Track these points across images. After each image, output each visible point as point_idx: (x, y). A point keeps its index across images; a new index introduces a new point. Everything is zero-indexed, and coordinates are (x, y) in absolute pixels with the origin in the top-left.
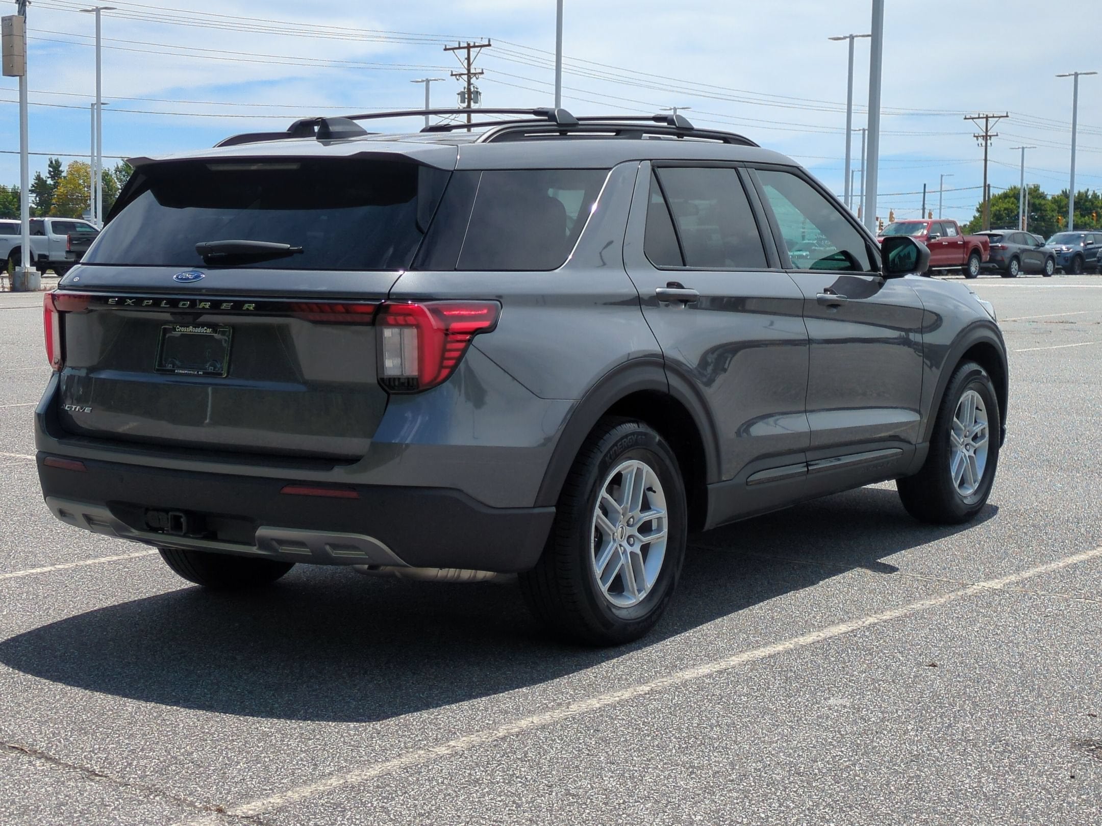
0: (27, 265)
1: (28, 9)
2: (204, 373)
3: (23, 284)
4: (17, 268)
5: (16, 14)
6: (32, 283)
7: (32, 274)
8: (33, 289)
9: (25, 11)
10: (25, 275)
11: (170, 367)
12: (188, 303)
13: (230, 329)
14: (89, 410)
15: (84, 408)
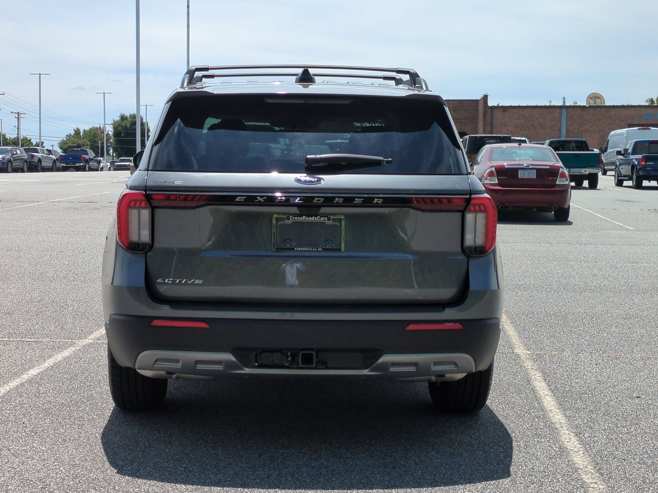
2: (323, 249)
11: (288, 246)
12: (322, 199)
13: (342, 217)
14: (200, 282)
15: (193, 280)
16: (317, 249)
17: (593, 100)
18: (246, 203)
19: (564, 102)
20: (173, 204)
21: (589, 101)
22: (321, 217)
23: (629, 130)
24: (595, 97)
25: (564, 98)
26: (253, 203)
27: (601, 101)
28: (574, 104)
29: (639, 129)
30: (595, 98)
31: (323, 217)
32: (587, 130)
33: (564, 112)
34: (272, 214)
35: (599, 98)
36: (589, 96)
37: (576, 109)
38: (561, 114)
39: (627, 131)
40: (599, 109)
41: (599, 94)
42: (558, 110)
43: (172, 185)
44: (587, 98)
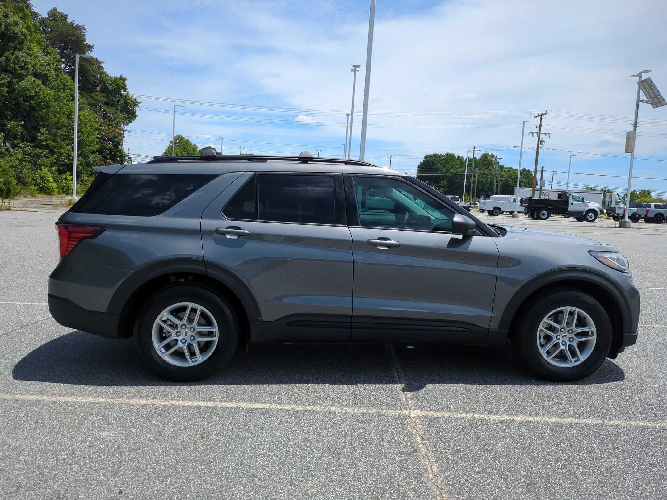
0: (626, 219)
1: (637, 129)
3: (624, 225)
4: (623, 220)
5: (633, 131)
6: (627, 225)
7: (628, 222)
8: (627, 227)
9: (636, 130)
10: (625, 222)
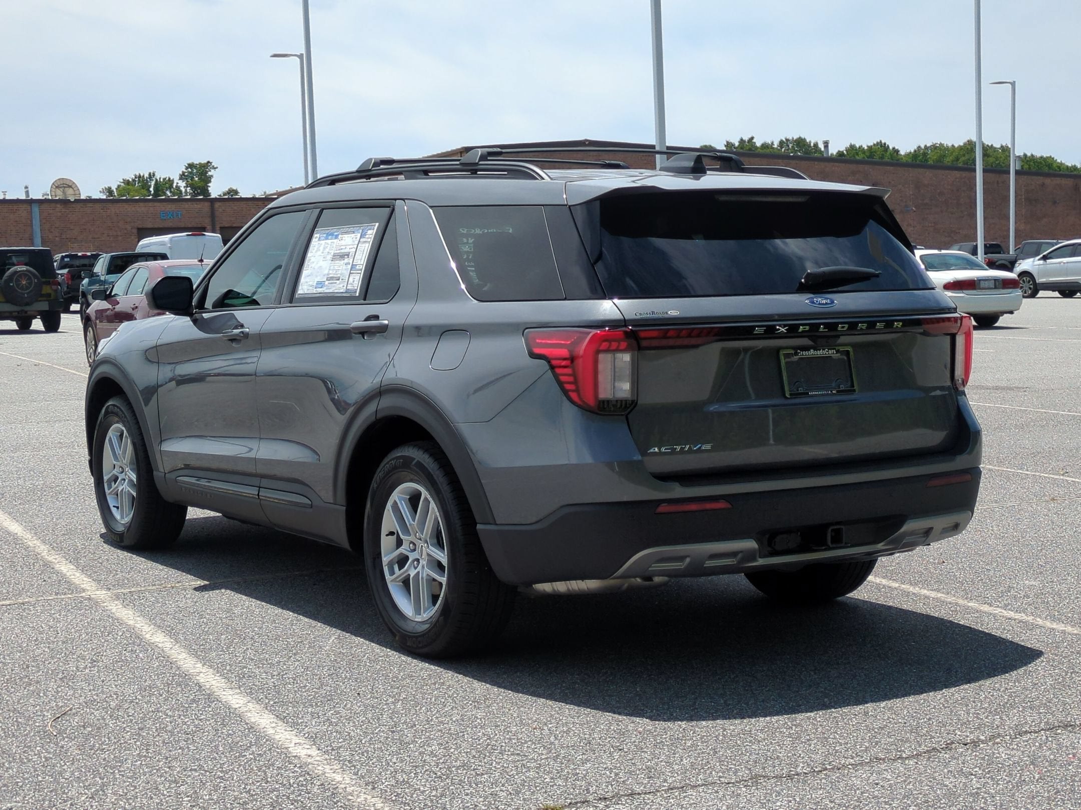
2: (838, 392)
11: (801, 390)
12: (846, 326)
13: (849, 349)
14: (707, 447)
15: (700, 445)
16: (831, 391)
17: (61, 189)
18: (766, 336)
19: (27, 193)
20: (671, 342)
21: (55, 192)
22: (828, 349)
23: (173, 237)
24: (64, 185)
25: (26, 187)
26: (775, 335)
27: (74, 191)
28: (43, 196)
29: (188, 235)
30: (64, 187)
31: (831, 349)
32: (75, 239)
33: (36, 209)
34: (778, 350)
35: (70, 187)
36: (53, 184)
37: (53, 205)
38: (31, 213)
39: (171, 239)
40: (90, 205)
41: (70, 180)
42: (25, 206)
43: (666, 316)
44: (52, 187)
